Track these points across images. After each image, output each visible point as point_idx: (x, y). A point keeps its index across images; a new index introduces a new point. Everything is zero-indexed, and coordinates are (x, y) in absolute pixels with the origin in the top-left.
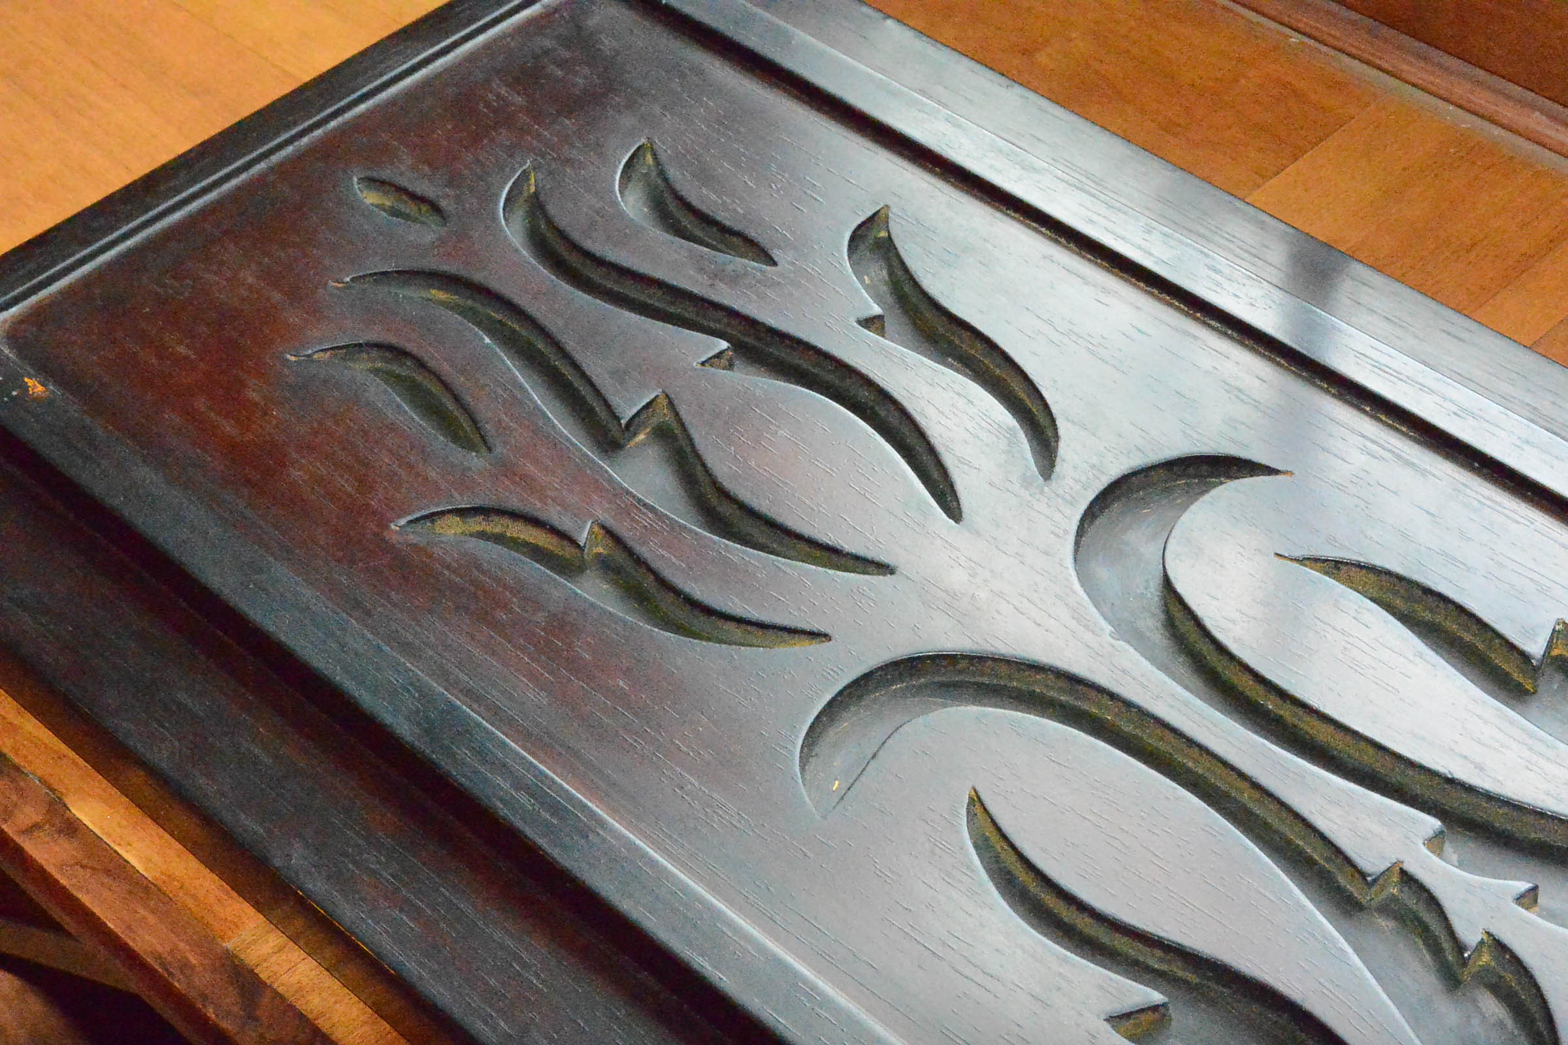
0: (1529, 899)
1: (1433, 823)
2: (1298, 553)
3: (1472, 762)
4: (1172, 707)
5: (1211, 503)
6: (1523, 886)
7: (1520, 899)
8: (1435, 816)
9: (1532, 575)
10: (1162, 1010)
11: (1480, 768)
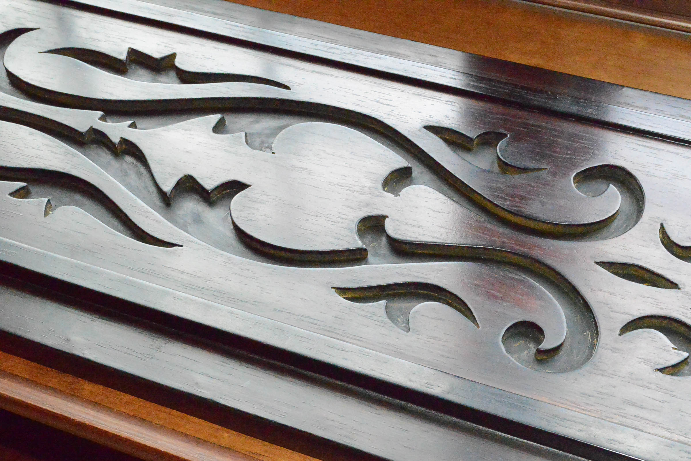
0: (133, 126)
1: (100, 113)
2: (46, 50)
3: (109, 93)
4: (14, 103)
5: (16, 43)
6: (130, 122)
7: (130, 126)
8: (101, 111)
9: (119, 37)
10: (26, 187)
11: (111, 94)
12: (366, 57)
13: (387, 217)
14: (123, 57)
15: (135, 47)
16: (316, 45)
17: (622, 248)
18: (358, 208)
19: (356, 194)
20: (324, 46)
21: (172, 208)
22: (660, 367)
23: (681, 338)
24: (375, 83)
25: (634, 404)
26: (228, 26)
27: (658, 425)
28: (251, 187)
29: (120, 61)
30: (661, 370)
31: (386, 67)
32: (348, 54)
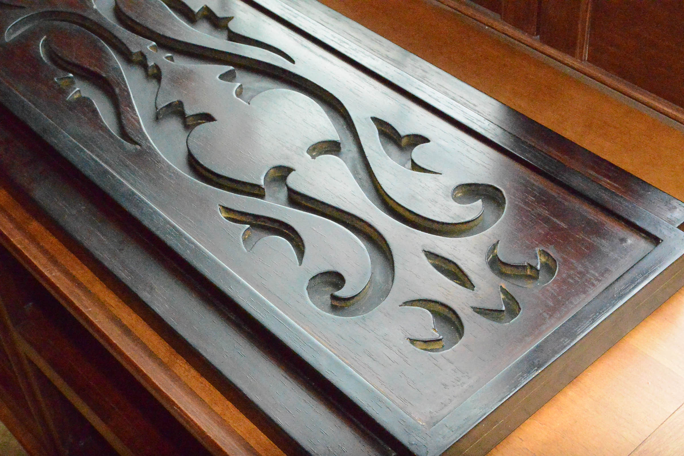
0: (169, 58)
1: (153, 44)
6: (168, 55)
7: (166, 58)
10: (71, 78)
12: (365, 56)
13: (295, 170)
14: (196, 10)
15: (209, 6)
16: (334, 37)
17: (453, 247)
18: (278, 159)
19: (285, 149)
20: (339, 40)
21: (151, 121)
22: (412, 338)
23: (452, 328)
24: (359, 76)
25: (370, 356)
26: (282, 8)
27: (377, 376)
28: (216, 122)
29: (192, 11)
30: (413, 341)
31: (373, 67)
32: (353, 49)
